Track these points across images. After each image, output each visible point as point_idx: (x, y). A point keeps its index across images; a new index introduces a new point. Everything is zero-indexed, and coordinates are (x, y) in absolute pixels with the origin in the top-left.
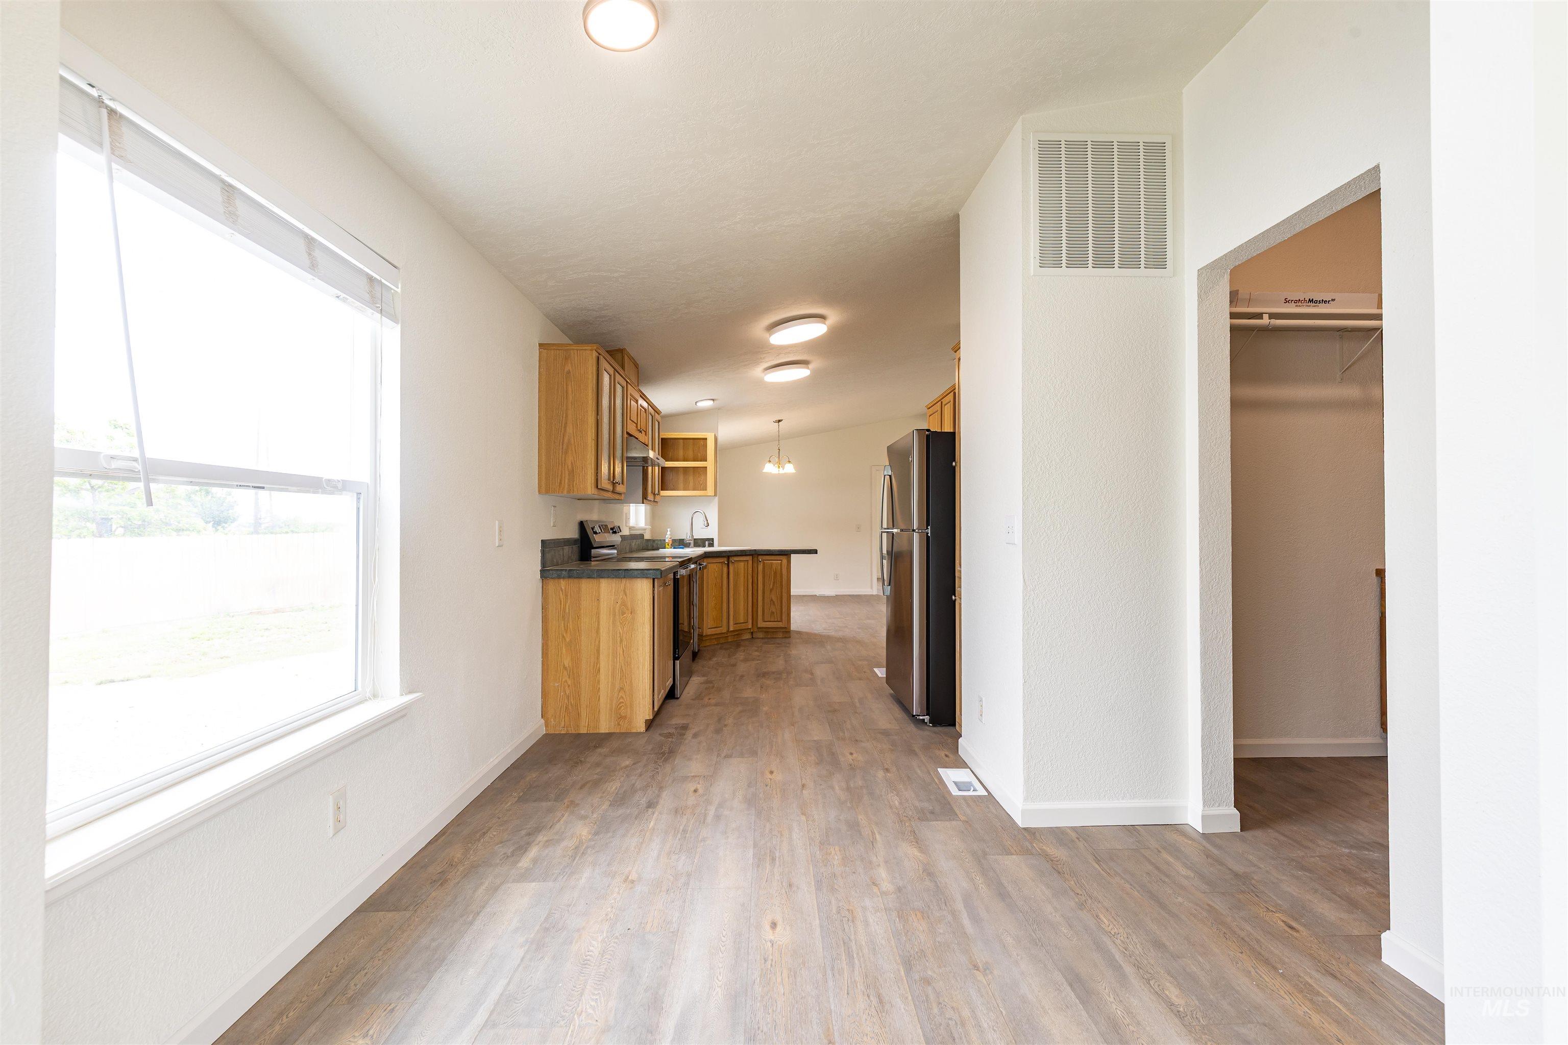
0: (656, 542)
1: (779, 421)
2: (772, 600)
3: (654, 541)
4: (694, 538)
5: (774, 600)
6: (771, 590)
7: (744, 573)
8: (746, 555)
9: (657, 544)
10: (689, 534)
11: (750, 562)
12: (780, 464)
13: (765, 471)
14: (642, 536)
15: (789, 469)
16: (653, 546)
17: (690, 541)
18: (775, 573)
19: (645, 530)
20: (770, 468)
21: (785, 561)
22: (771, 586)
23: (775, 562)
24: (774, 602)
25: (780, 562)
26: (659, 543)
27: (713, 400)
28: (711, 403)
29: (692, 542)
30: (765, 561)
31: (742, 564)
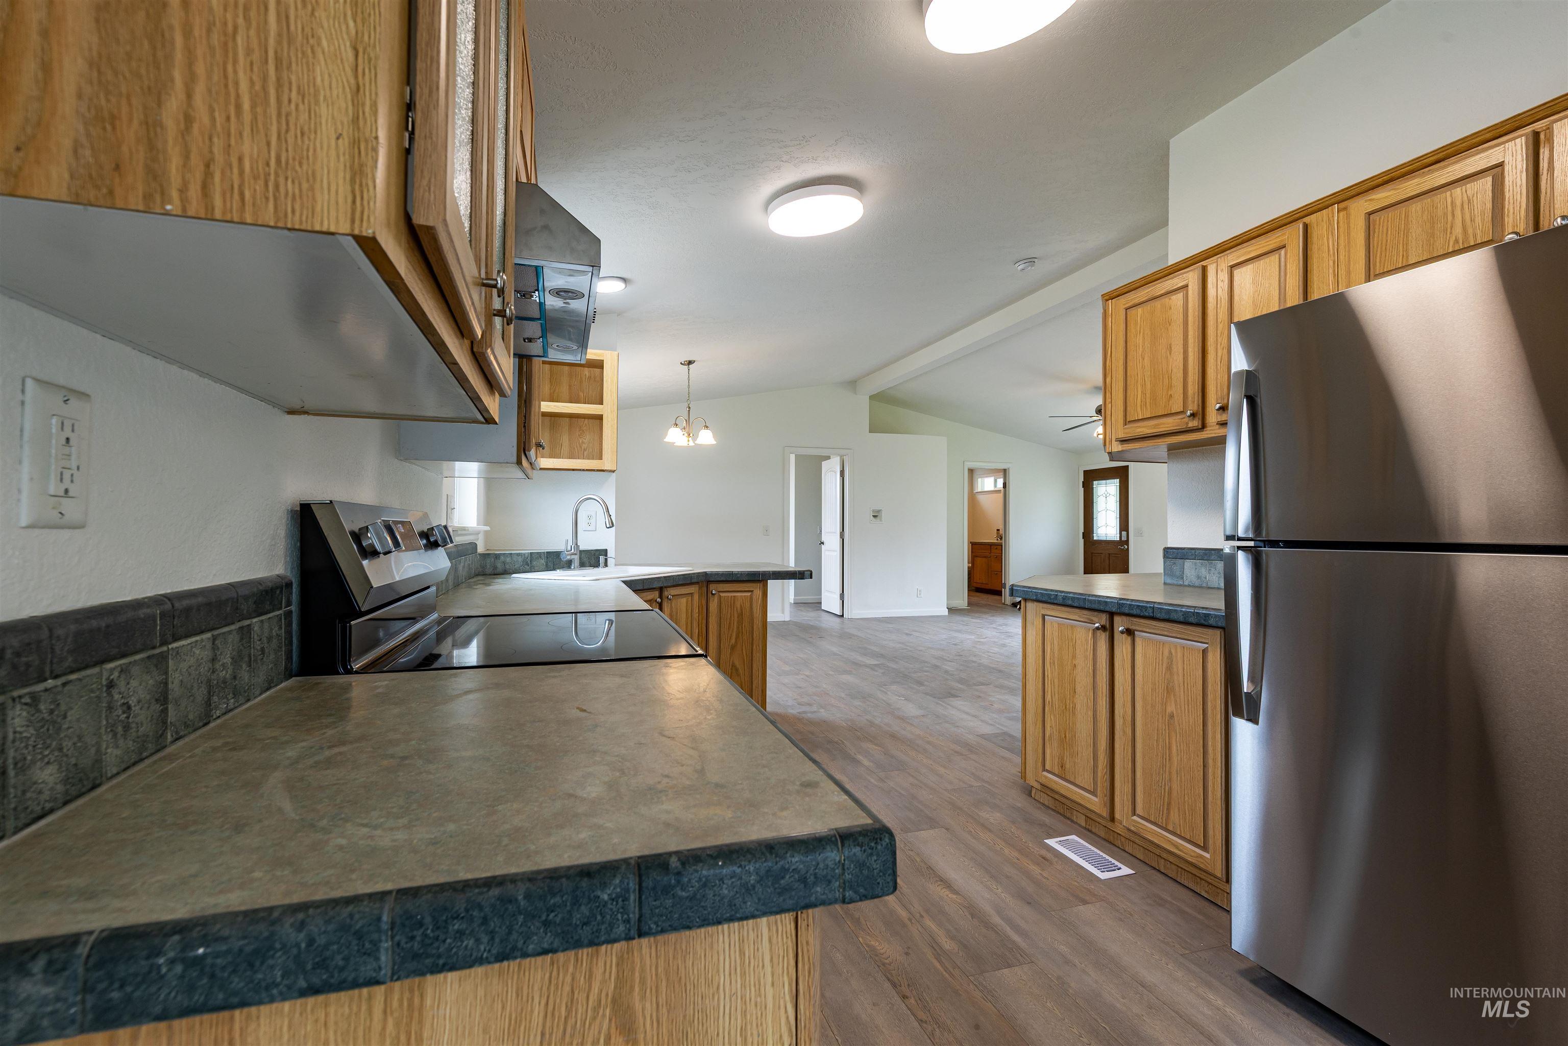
0: (502, 558)
1: (690, 363)
2: (733, 666)
3: (497, 556)
4: (581, 548)
5: (738, 666)
6: (733, 648)
7: (687, 618)
8: (691, 584)
9: (504, 563)
10: (570, 543)
11: (696, 597)
12: (690, 429)
13: (667, 439)
14: (474, 546)
15: (706, 438)
16: (495, 568)
17: (573, 557)
18: (741, 615)
19: (478, 533)
20: (676, 437)
21: (758, 593)
22: (733, 641)
23: (740, 595)
24: (737, 670)
25: (749, 594)
26: (508, 560)
27: (624, 280)
28: (620, 286)
29: (576, 558)
30: (722, 594)
31: (683, 601)
